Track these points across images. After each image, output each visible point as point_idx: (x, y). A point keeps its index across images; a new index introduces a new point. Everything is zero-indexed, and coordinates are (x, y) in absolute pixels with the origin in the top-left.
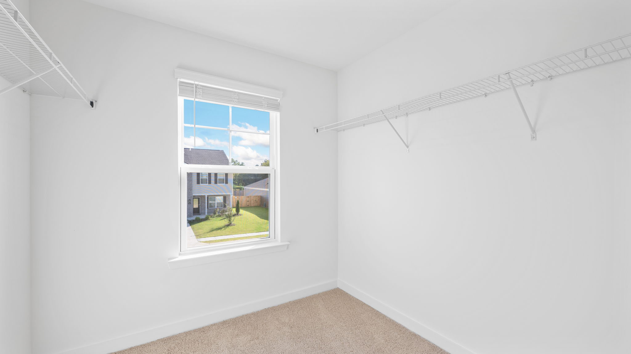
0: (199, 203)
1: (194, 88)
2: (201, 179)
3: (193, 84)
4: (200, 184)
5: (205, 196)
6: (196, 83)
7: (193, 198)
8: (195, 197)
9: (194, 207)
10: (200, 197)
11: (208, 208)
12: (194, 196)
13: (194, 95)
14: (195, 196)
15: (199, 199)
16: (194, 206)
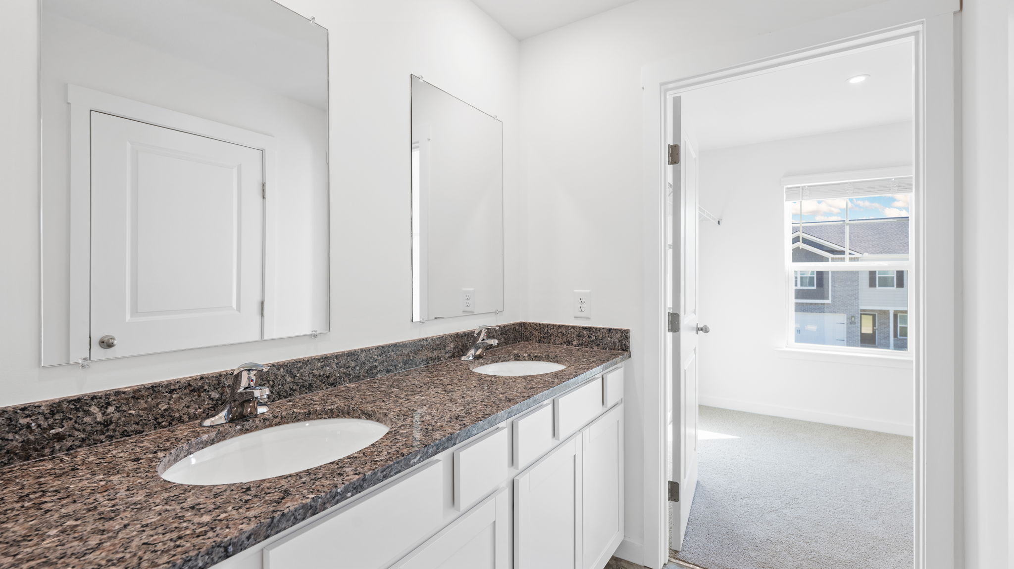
0: (874, 325)
1: (801, 191)
2: (879, 277)
3: (799, 187)
4: (875, 286)
5: (888, 311)
6: (802, 185)
7: (861, 314)
8: (864, 313)
9: (863, 331)
10: (876, 313)
11: (895, 335)
12: (862, 310)
13: (801, 197)
14: (864, 310)
15: (874, 316)
16: (863, 328)
